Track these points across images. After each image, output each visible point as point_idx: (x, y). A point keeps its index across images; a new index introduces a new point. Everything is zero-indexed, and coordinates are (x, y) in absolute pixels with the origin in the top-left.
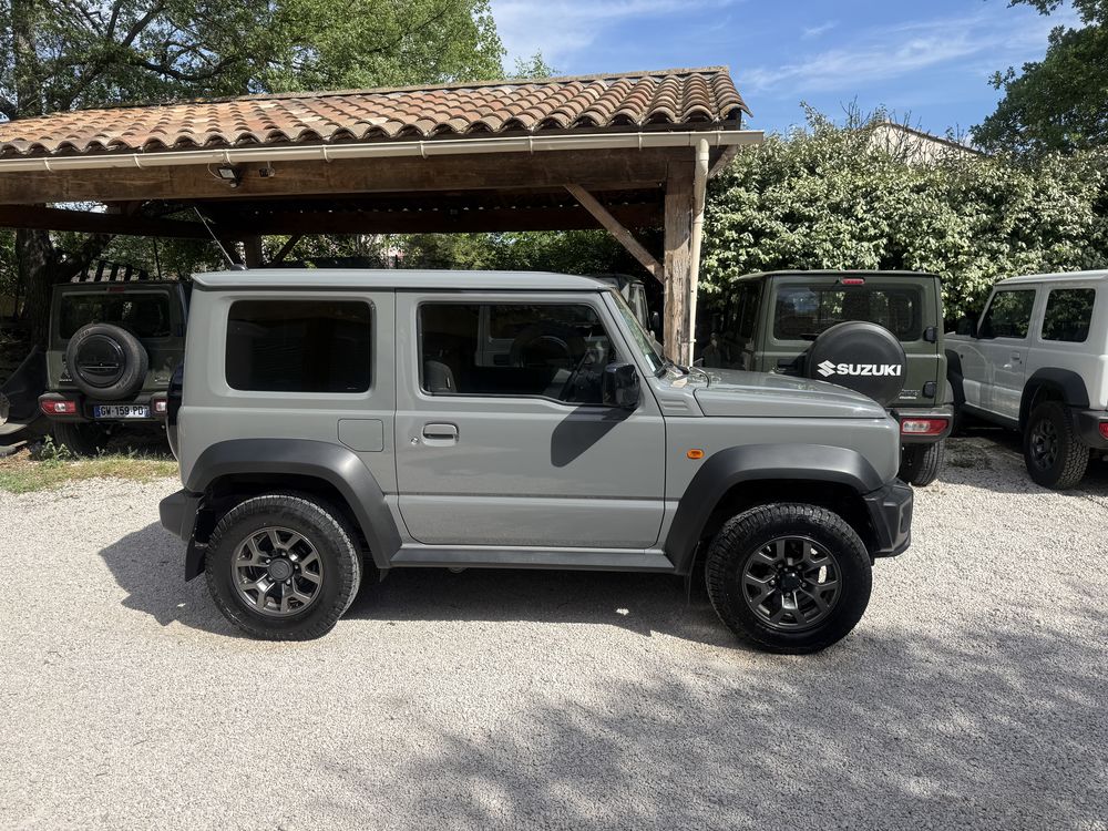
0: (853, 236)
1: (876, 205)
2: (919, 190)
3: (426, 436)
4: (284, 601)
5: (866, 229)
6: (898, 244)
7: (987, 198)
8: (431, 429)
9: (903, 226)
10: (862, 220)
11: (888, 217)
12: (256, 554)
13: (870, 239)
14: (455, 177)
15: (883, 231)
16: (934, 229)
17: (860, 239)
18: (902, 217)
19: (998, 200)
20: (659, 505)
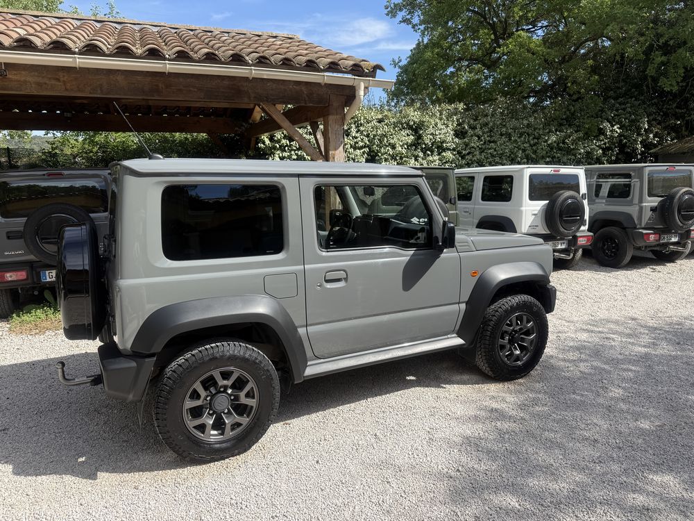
0: (351, 147)
1: (362, 128)
2: (380, 121)
3: (327, 281)
4: (228, 427)
5: (356, 143)
6: (373, 151)
7: (410, 128)
8: (330, 276)
9: (376, 141)
10: (356, 138)
11: (368, 136)
12: (203, 393)
13: (360, 148)
14: (180, 90)
15: (366, 144)
16: (390, 144)
17: (355, 148)
18: (375, 136)
19: (416, 129)
20: (456, 306)
